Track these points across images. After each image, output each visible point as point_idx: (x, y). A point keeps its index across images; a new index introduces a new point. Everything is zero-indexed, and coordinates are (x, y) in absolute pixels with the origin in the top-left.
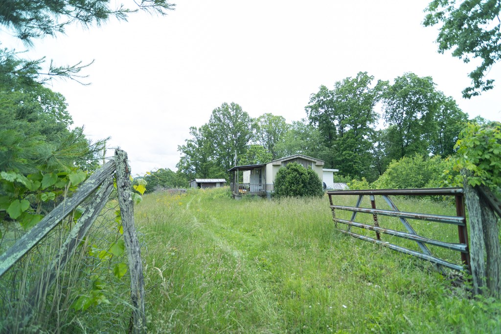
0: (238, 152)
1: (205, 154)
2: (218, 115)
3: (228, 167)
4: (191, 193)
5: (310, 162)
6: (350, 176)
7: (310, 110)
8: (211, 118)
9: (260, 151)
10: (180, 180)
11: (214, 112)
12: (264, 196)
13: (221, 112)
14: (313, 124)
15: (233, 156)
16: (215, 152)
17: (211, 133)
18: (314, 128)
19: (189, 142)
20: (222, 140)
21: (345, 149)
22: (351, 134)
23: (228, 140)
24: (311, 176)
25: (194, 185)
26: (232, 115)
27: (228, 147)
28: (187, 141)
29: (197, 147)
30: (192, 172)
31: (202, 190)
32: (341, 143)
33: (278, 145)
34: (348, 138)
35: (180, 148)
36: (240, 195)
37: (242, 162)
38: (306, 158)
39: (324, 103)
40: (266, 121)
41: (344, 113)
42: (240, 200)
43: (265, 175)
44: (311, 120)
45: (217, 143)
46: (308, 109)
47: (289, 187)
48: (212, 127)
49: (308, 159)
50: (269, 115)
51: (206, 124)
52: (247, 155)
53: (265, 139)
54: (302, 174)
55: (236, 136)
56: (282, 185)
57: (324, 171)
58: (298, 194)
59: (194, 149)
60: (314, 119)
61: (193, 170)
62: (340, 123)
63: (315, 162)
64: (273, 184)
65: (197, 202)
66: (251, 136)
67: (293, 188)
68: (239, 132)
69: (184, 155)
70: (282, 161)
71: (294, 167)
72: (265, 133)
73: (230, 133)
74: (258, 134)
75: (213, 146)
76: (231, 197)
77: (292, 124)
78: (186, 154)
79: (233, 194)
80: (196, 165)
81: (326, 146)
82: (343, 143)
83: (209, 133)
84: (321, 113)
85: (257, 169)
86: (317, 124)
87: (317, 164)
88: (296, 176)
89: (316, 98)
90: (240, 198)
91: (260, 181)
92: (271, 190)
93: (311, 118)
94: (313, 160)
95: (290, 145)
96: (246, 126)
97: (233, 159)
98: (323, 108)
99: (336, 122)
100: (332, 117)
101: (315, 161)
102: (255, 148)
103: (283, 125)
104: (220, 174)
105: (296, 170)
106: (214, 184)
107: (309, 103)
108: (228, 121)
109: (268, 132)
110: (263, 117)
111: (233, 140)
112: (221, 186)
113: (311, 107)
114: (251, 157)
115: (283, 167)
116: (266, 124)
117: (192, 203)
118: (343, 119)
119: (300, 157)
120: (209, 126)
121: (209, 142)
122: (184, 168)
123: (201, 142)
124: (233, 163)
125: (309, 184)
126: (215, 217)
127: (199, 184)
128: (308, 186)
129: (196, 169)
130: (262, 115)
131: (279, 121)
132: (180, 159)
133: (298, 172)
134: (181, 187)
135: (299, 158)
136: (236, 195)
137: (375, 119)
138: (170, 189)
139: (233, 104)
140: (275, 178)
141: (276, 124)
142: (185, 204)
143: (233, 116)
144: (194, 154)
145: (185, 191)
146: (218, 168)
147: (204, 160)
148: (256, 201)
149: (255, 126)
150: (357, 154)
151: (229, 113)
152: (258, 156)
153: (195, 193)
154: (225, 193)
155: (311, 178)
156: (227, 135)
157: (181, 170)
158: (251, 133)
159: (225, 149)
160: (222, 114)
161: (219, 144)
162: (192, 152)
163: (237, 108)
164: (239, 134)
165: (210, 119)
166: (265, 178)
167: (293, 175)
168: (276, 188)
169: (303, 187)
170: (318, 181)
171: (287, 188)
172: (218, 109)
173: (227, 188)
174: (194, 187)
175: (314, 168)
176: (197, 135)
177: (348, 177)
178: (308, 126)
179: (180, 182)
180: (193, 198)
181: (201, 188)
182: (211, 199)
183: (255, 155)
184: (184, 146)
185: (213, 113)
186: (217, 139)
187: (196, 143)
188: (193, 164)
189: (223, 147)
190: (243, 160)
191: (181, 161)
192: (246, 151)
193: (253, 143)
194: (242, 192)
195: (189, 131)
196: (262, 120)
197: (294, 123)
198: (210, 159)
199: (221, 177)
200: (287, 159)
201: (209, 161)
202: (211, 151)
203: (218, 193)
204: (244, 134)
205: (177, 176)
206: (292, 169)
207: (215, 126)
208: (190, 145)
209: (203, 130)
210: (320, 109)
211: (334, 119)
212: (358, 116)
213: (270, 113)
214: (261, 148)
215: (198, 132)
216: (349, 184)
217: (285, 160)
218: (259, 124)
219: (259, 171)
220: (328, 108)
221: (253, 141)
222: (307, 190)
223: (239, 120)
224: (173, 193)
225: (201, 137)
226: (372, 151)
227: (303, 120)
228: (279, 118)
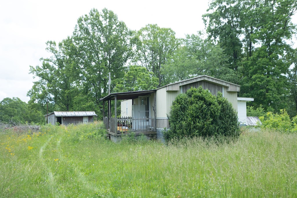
0: (112, 75)
1: (68, 78)
2: (85, 26)
3: (99, 95)
4: (47, 132)
5: (220, 87)
6: (262, 107)
7: (208, 19)
8: (76, 30)
9: (142, 73)
10: (33, 114)
11: (80, 20)
12: (153, 135)
13: (89, 21)
14: (213, 38)
15: (105, 81)
16: (81, 75)
17: (75, 50)
18: (213, 44)
19: (46, 62)
20: (91, 58)
21: (255, 72)
22: (263, 52)
23: (98, 59)
24: (223, 106)
25: (52, 120)
26: (104, 26)
27: (98, 67)
28: (42, 61)
29: (57, 69)
30: (50, 102)
31: (64, 127)
32: (249, 64)
33: (166, 66)
34: (258, 57)
35: (33, 70)
36: (119, 135)
37: (118, 89)
38: (214, 81)
39: (227, 10)
40: (149, 35)
41: (253, 24)
42: (119, 141)
43: (155, 105)
44: (210, 34)
45: (83, 63)
46: (206, 18)
47: (192, 123)
48: (77, 42)
49: (218, 82)
50: (154, 27)
51: (69, 38)
52: (124, 80)
53: (148, 59)
54: (210, 104)
55: (109, 54)
56: (182, 120)
57: (238, 101)
58: (205, 133)
59: (52, 71)
60: (214, 32)
61: (51, 100)
62: (247, 37)
63: (227, 88)
64: (167, 118)
65: (54, 145)
66: (130, 55)
67: (198, 124)
68: (113, 49)
69: (38, 79)
70: (181, 85)
71: (198, 94)
72: (149, 51)
73: (101, 50)
74: (140, 51)
75: (78, 68)
76: (106, 138)
77: (185, 38)
78: (41, 78)
79: (107, 133)
80: (55, 92)
81: (230, 68)
82: (252, 64)
83: (73, 49)
84: (222, 24)
85: (143, 97)
86: (218, 39)
87: (229, 90)
88: (202, 106)
89: (217, 4)
90: (119, 139)
91: (147, 115)
92: (163, 127)
93: (209, 30)
94: (224, 84)
95: (183, 66)
96: (124, 40)
97: (105, 84)
98: (225, 17)
99: (242, 37)
100: (238, 29)
101: (228, 85)
102: (136, 70)
103: (172, 40)
104: (89, 104)
105: (201, 98)
106: (81, 118)
107: (208, 10)
108: (99, 34)
109: (151, 49)
110: (146, 29)
111: (105, 59)
112: (89, 120)
113: (210, 16)
114: (130, 82)
115: (182, 94)
116: (149, 39)
117: (47, 147)
118: (252, 32)
119: (206, 79)
120: (73, 40)
121: (73, 62)
122: (39, 97)
123: (62, 62)
124: (105, 90)
125: (221, 118)
126: (82, 171)
127: (59, 119)
128: (219, 122)
129: (55, 98)
130: (144, 27)
131: (166, 34)
132: (33, 84)
133: (205, 101)
134: (33, 123)
135: (204, 81)
136: (113, 134)
137: (293, 33)
138: (17, 127)
139: (105, 11)
140: (170, 110)
141: (163, 39)
142: (37, 149)
143: (106, 27)
144: (52, 78)
145: (38, 129)
146: (85, 96)
147: (66, 86)
148: (144, 144)
149: (135, 41)
150: (270, 78)
151: (100, 24)
152: (140, 81)
153: (53, 132)
154: (96, 131)
155: (223, 110)
156: (98, 52)
157: (34, 100)
158: (130, 50)
159: (96, 71)
160: (90, 23)
161: (87, 65)
162: (49, 75)
163: (111, 17)
164: (114, 51)
165: (74, 30)
166: (155, 111)
167: (197, 106)
168: (172, 124)
169: (212, 123)
170: (233, 115)
171: (189, 124)
172: (85, 17)
173: (98, 124)
174: (52, 124)
175: (224, 95)
176: (56, 52)
177: (260, 108)
178: (205, 41)
179: (34, 116)
180: (50, 139)
181: (62, 124)
182: (75, 141)
183: (134, 79)
184: (38, 67)
185: (79, 22)
186: (83, 58)
187: (55, 63)
188: (50, 91)
189: (92, 68)
190: (120, 85)
191: (34, 87)
192: (124, 75)
193: (132, 64)
194: (121, 130)
195: (46, 46)
196: (145, 33)
197: (188, 37)
198: (75, 85)
199: (90, 108)
200: (188, 83)
201: (73, 88)
202: (75, 75)
203: (85, 131)
204: (120, 50)
205: (29, 107)
206: (196, 97)
207: (81, 39)
208: (46, 66)
209: (65, 45)
210: (221, 19)
211: (240, 32)
212: (272, 28)
213: (155, 24)
214: (144, 70)
215: (57, 48)
216: (263, 117)
217: (185, 84)
218: (141, 38)
219: (145, 99)
220: (232, 18)
221: (133, 62)
222: (217, 128)
223: (114, 33)
224: (21, 132)
225: (62, 55)
226: (287, 75)
227: (200, 33)
228: (166, 30)
